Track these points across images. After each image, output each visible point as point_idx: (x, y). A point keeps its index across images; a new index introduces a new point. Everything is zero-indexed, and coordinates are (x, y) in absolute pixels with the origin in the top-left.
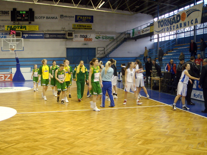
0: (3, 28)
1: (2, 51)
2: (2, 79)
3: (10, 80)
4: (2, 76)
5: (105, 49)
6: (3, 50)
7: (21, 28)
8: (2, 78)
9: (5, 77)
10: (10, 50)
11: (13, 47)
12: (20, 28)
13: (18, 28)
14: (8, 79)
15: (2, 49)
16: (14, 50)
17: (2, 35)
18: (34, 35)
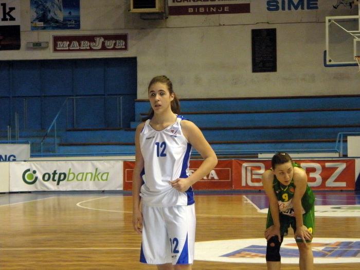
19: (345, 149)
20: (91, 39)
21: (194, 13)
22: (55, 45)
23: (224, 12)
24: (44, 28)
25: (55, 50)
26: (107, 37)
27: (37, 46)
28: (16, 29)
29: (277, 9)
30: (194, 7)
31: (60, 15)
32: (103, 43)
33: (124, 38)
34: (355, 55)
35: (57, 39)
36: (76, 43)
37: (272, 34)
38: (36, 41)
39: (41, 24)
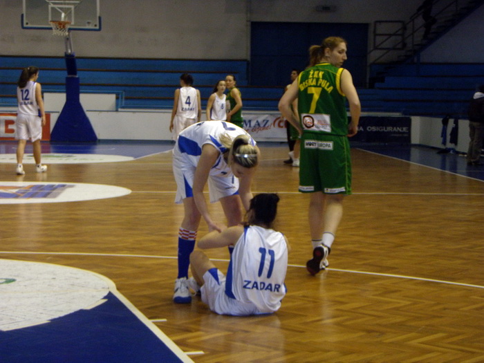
1: (23, 28)
4: (12, 122)
5: (404, 28)
6: (25, 26)
10: (52, 25)
11: (63, 15)
15: (25, 22)
16: (68, 27)
34: (50, 19)
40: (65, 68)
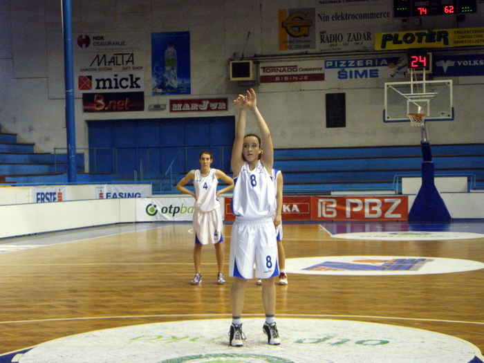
0: (367, 44)
1: (385, 121)
2: (375, 212)
3: (399, 216)
4: (375, 204)
6: (386, 119)
7: (431, 39)
8: (374, 208)
9: (385, 207)
10: (410, 118)
11: (420, 108)
12: (427, 41)
13: (420, 41)
14: (393, 213)
15: (386, 116)
16: (424, 118)
17: (365, 66)
18: (475, 63)
19: (400, 188)
20: (199, 102)
21: (280, 81)
22: (171, 107)
23: (303, 80)
24: (163, 94)
25: (171, 111)
26: (212, 101)
27: (157, 108)
28: (141, 95)
29: (346, 77)
30: (280, 76)
31: (175, 83)
32: (209, 105)
33: (225, 101)
34: (408, 113)
35: (172, 102)
36: (187, 106)
37: (341, 97)
38: (156, 103)
39: (160, 90)
40: (421, 155)
